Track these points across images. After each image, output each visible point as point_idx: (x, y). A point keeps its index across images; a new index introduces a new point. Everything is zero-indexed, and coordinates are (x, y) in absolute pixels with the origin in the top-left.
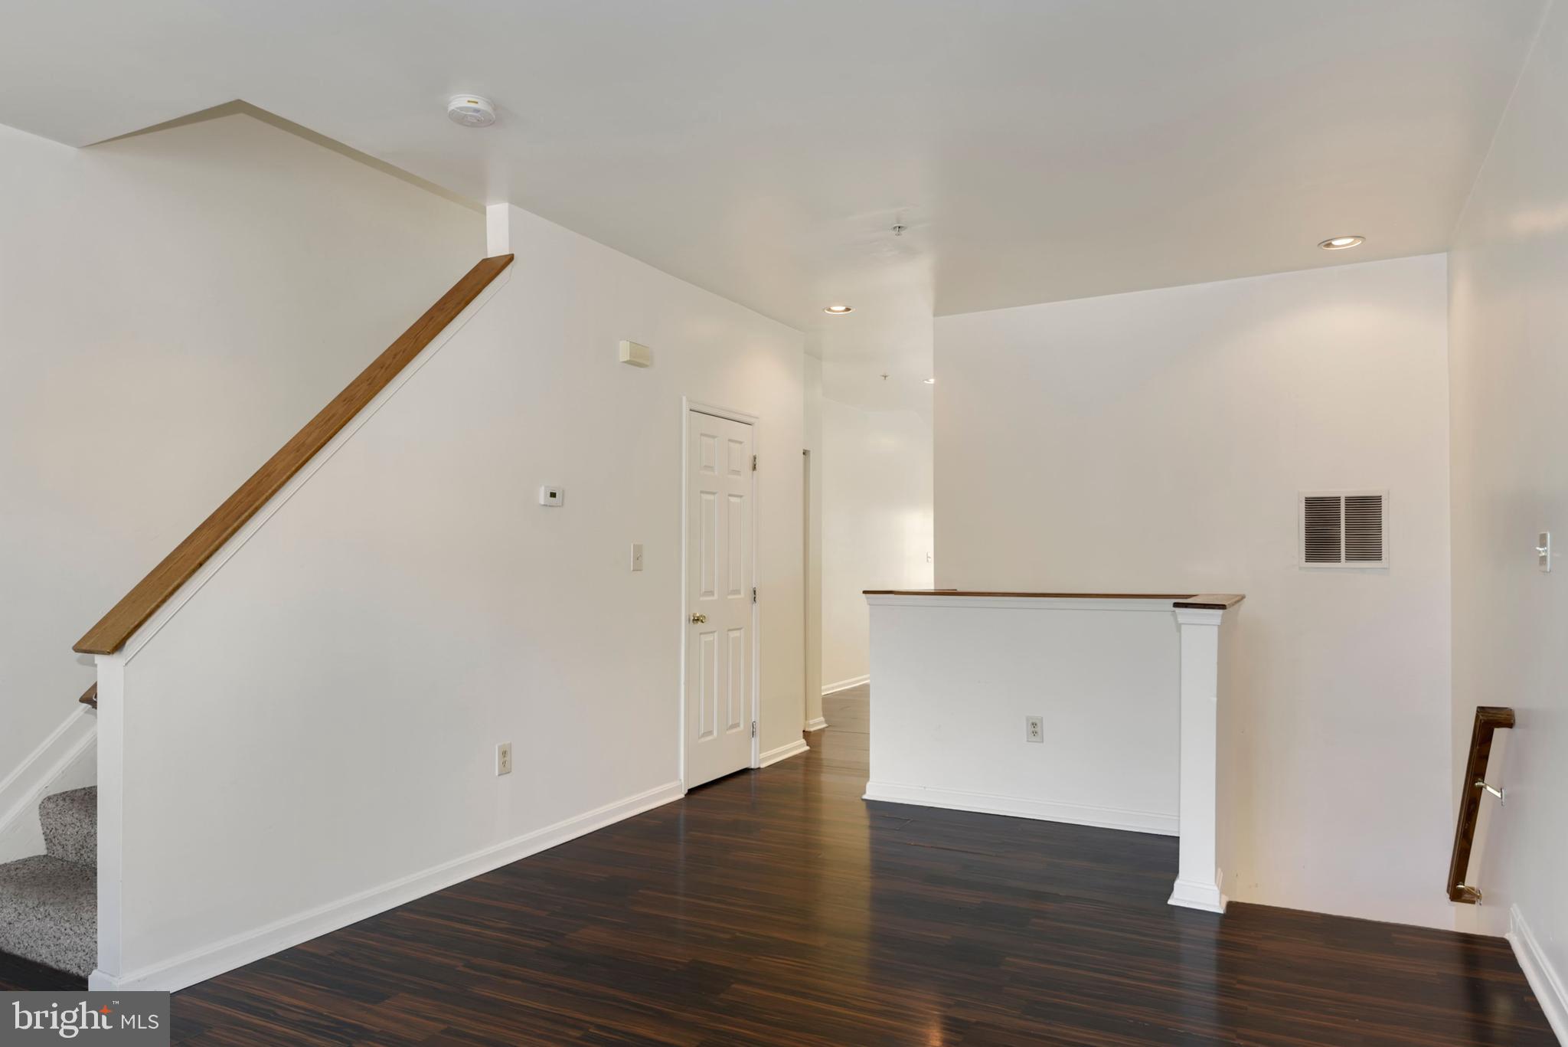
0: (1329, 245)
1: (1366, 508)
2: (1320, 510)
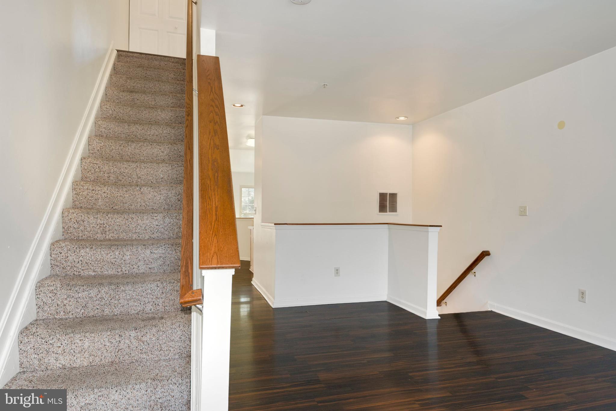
0: (398, 119)
1: (393, 196)
2: (383, 196)
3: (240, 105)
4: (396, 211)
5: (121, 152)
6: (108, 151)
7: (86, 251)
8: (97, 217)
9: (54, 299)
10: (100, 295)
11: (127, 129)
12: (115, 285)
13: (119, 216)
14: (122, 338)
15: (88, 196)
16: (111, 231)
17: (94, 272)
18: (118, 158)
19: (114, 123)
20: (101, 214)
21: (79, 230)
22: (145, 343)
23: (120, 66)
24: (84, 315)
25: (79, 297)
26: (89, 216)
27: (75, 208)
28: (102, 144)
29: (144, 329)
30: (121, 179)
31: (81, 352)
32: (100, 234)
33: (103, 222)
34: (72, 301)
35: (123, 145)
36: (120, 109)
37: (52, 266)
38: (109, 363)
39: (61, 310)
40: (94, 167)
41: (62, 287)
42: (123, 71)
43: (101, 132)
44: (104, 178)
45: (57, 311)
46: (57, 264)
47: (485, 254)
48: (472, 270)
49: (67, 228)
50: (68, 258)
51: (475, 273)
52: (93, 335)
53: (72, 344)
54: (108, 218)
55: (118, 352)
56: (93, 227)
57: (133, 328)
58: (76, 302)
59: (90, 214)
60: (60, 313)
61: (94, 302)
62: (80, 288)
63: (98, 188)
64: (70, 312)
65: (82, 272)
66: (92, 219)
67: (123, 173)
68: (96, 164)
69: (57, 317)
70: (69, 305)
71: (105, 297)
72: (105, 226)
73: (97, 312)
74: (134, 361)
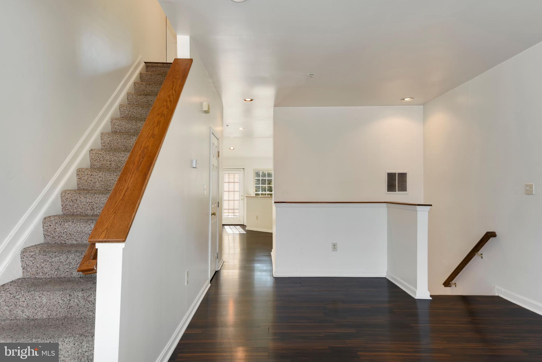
0: (404, 100)
1: (403, 176)
2: (391, 177)
3: (250, 100)
4: (406, 191)
5: (125, 144)
6: (116, 144)
7: (69, 224)
8: (86, 197)
9: (34, 262)
10: (68, 260)
11: (135, 125)
12: (80, 252)
13: (103, 196)
14: (72, 297)
15: (88, 180)
16: (97, 208)
17: (76, 241)
18: (124, 149)
19: (125, 121)
20: (90, 194)
21: (74, 207)
22: (91, 303)
23: (145, 75)
24: (57, 276)
25: (53, 262)
26: (80, 196)
27: (79, 190)
28: (111, 138)
29: (89, 291)
30: (120, 166)
31: (41, 307)
32: (90, 210)
33: (91, 201)
34: (48, 264)
35: (126, 138)
36: (133, 110)
37: (44, 236)
38: (63, 317)
39: (40, 271)
40: (99, 156)
41: (39, 253)
42: (147, 79)
43: (116, 128)
44: (107, 166)
45: (37, 272)
46: (48, 234)
47: (490, 235)
48: (478, 251)
49: (65, 206)
50: (56, 229)
51: (482, 254)
52: (49, 293)
53: (33, 299)
54: (95, 198)
55: (69, 309)
56: (84, 205)
57: (81, 290)
58: (50, 266)
59: (81, 194)
60: (40, 274)
61: (65, 266)
62: (53, 254)
63: (95, 174)
64: (46, 273)
65: (67, 241)
66: (83, 199)
67: (121, 161)
68: (100, 154)
69: (38, 277)
70: (46, 268)
71: (72, 262)
72: (93, 204)
73: (67, 274)
74: (83, 317)
